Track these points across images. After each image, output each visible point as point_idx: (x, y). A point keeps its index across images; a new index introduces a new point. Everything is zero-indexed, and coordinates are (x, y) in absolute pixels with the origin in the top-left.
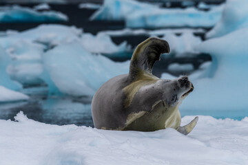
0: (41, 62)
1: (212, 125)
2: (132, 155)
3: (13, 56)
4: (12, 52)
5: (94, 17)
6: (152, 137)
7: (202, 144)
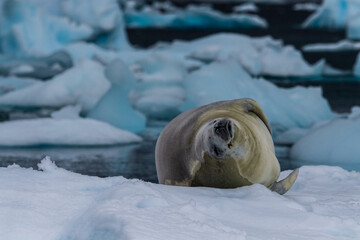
0: (180, 84)
1: (340, 180)
2: (194, 222)
3: (138, 76)
4: (136, 71)
5: (308, 22)
6: (230, 197)
7: (301, 208)
